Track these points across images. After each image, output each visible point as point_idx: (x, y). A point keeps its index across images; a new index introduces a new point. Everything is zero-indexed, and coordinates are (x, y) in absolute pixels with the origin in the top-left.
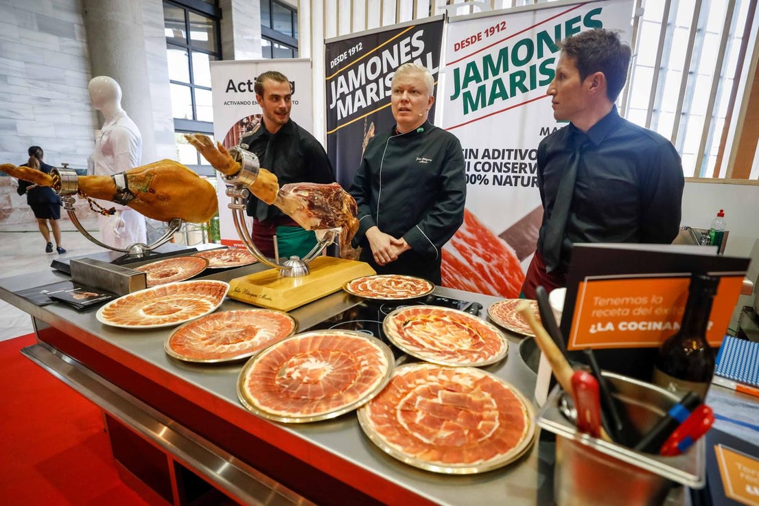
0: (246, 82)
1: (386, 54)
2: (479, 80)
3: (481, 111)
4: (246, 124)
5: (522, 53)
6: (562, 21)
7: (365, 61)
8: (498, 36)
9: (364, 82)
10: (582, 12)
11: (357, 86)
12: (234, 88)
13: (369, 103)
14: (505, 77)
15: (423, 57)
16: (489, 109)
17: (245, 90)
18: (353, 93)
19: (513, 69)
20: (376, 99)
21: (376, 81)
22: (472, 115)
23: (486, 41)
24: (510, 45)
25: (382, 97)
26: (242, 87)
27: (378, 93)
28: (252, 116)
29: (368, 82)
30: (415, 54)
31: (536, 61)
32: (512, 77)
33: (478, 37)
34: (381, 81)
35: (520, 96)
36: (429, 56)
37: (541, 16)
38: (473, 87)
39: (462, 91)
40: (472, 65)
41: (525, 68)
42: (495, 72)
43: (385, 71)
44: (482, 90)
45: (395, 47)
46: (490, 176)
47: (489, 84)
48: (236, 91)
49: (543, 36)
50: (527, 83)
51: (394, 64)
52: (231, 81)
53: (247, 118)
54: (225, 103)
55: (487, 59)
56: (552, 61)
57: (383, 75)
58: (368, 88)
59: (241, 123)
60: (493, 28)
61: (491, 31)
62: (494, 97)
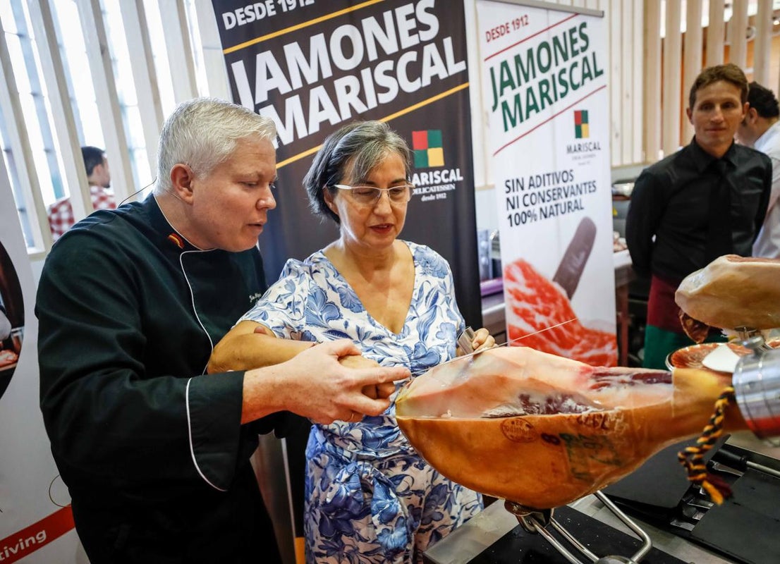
1: (370, 24)
2: (514, 88)
3: (521, 127)
5: (544, 58)
7: (327, 29)
8: (525, 32)
9: (327, 73)
11: (312, 78)
13: (346, 115)
14: (534, 83)
15: (438, 41)
18: (304, 93)
19: (540, 76)
20: (361, 108)
21: (356, 72)
22: (514, 132)
23: (514, 36)
24: (535, 45)
25: (372, 104)
27: (362, 96)
29: (338, 73)
30: (425, 36)
31: (555, 70)
32: (540, 85)
33: (506, 27)
34: (366, 73)
36: (448, 42)
37: (554, 18)
38: (509, 94)
39: (501, 100)
40: (505, 65)
41: (547, 76)
42: (527, 80)
43: (373, 56)
44: (517, 98)
45: (388, 16)
46: (535, 209)
49: (556, 41)
51: (390, 48)
55: (518, 59)
56: (563, 71)
57: (366, 63)
58: (339, 84)
60: (517, 20)
61: (517, 23)
62: (529, 109)
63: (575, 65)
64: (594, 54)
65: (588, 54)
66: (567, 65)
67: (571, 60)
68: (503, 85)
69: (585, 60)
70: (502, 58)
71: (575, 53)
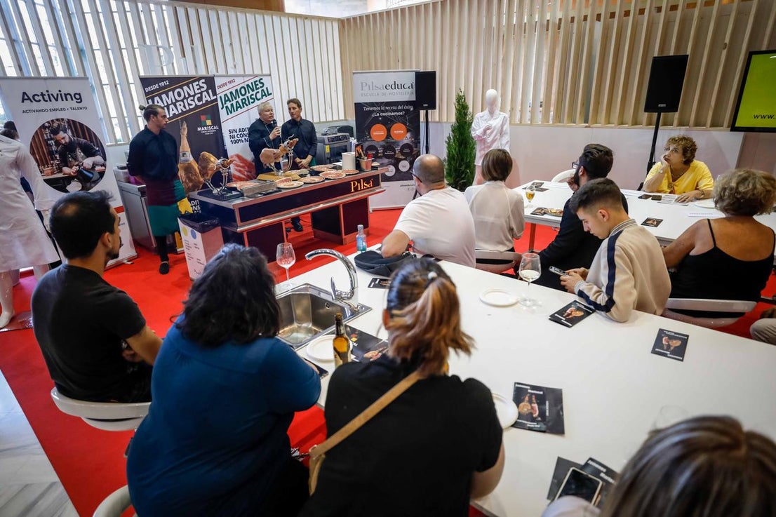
0: (39, 94)
1: (185, 88)
2: (230, 101)
3: (234, 114)
4: (48, 127)
5: (243, 92)
6: (253, 81)
7: (173, 90)
8: (233, 84)
9: (174, 101)
10: (258, 79)
11: (170, 102)
12: (29, 99)
13: (180, 112)
14: (239, 100)
15: (207, 91)
16: (236, 113)
17: (40, 101)
18: (168, 106)
19: (241, 97)
20: (184, 110)
21: (182, 100)
22: (231, 115)
23: (229, 86)
24: (238, 88)
25: (188, 109)
26: (37, 98)
27: (184, 106)
28: (52, 121)
29: (177, 101)
30: (202, 90)
31: (248, 95)
32: (242, 100)
33: (226, 84)
34: (185, 101)
35: (246, 108)
36: (210, 91)
37: (246, 79)
38: (228, 104)
39: (225, 106)
40: (226, 95)
41: (245, 97)
42: (236, 99)
43: (187, 96)
44: (232, 105)
45: (190, 85)
46: (243, 139)
47: (234, 102)
48: (32, 102)
49: (248, 86)
50: (247, 102)
51: (192, 93)
52: (24, 93)
53: (48, 122)
54: (24, 112)
55: (231, 93)
56: (253, 95)
57: (185, 98)
58: (178, 104)
59: (43, 127)
61: (230, 82)
62: (237, 108)
63: (258, 92)
64: (267, 88)
65: (264, 88)
66: (254, 93)
67: (256, 91)
68: (226, 101)
69: (263, 90)
70: (225, 93)
71: (257, 89)
